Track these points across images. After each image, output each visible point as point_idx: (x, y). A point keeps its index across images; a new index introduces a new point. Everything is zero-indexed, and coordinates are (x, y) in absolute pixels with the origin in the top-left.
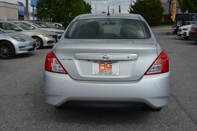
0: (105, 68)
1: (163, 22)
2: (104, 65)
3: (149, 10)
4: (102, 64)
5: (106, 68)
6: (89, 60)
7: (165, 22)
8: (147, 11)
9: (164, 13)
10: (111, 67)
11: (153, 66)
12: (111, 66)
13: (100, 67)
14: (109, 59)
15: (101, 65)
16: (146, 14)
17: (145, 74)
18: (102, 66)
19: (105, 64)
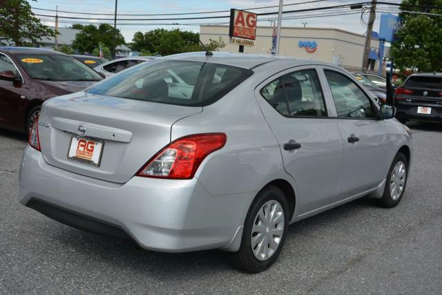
0: (85, 149)
2: (84, 144)
4: (82, 141)
5: (86, 151)
6: (66, 132)
10: (92, 151)
11: (155, 160)
12: (93, 147)
13: (78, 148)
14: (86, 134)
15: (81, 143)
17: (138, 174)
18: (82, 146)
19: (86, 142)
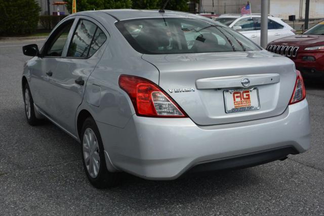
0: (241, 99)
1: (39, 28)
2: (239, 95)
3: (16, 8)
4: (237, 93)
5: (243, 100)
7: (44, 28)
8: (12, 10)
9: (41, 14)
10: (249, 98)
12: (248, 95)
13: (235, 100)
14: (250, 85)
16: (11, 14)
17: (290, 103)
18: (237, 97)
19: (240, 93)
